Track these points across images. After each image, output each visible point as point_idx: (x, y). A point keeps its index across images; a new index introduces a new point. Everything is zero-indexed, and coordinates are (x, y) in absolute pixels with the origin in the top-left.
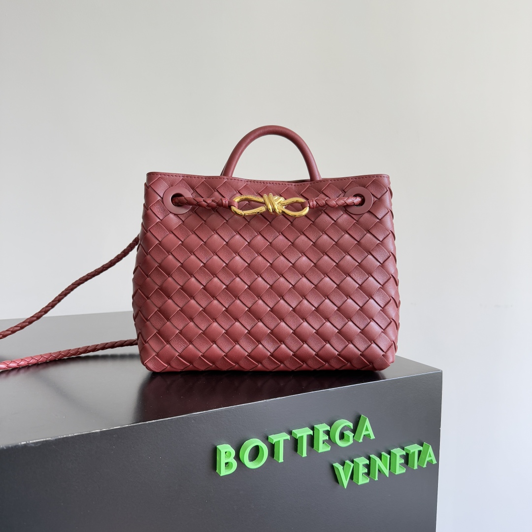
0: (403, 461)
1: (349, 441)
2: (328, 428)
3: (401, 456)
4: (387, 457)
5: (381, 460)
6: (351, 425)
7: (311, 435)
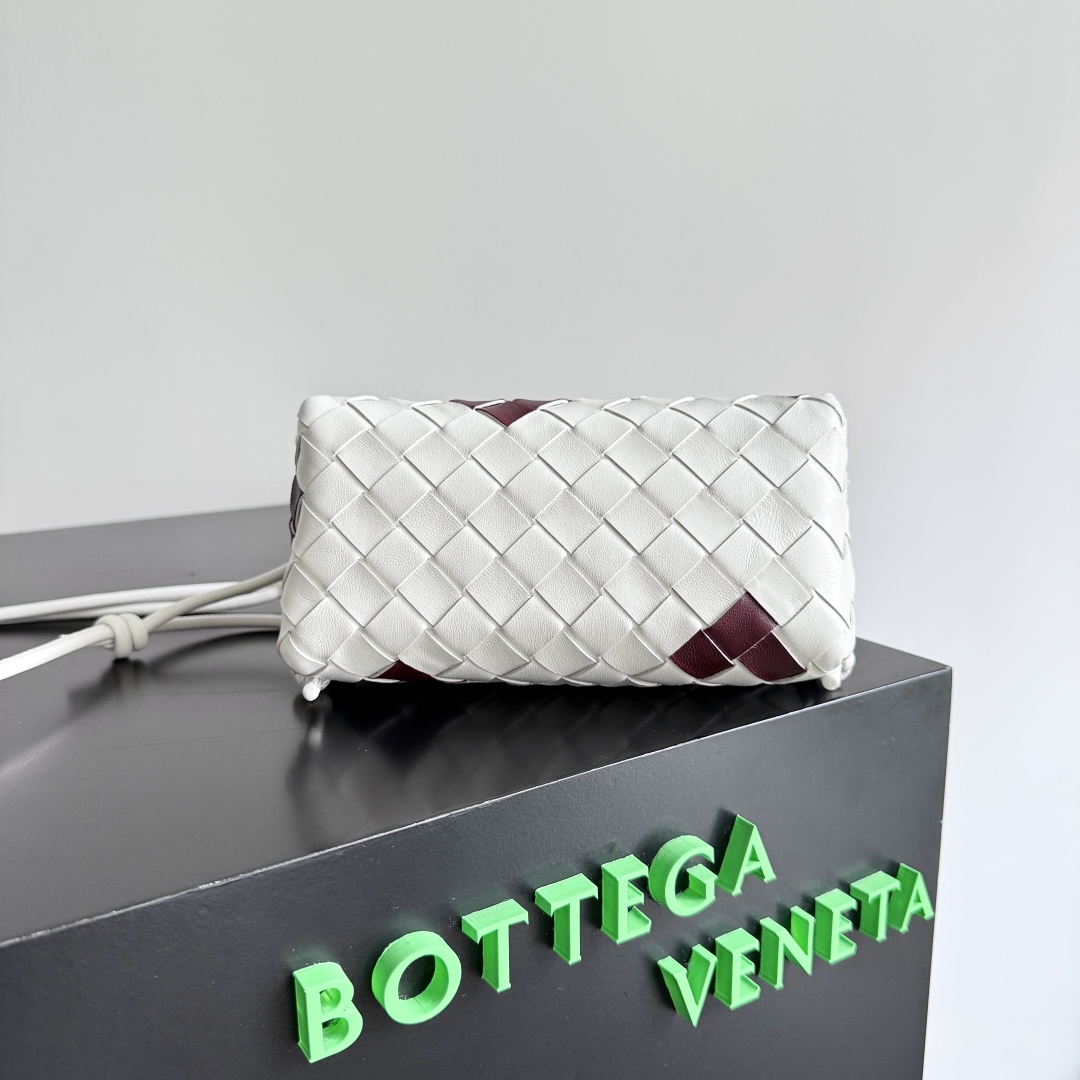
0: (848, 926)
1: (702, 896)
2: (642, 870)
3: (843, 914)
4: (807, 923)
5: (789, 930)
6: (709, 852)
7: (593, 898)
